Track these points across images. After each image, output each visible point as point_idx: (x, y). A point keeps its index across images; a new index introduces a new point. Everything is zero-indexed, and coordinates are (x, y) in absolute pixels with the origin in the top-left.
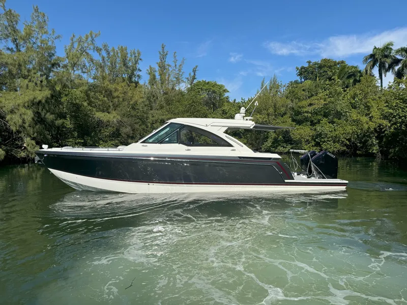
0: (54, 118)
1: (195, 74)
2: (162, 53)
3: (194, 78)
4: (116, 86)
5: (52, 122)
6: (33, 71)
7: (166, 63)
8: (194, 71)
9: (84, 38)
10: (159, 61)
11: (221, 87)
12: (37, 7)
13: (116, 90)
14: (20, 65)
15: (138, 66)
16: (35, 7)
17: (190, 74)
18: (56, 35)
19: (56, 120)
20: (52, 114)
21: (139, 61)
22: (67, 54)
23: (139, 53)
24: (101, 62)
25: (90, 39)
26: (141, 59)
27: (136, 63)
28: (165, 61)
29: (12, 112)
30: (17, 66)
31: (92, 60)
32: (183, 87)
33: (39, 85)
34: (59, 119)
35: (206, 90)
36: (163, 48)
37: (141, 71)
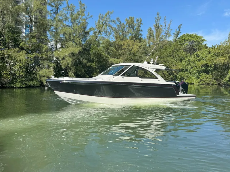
0: (87, 62)
1: (179, 30)
2: (157, 18)
3: (179, 33)
4: (124, 42)
5: (86, 64)
6: (76, 37)
7: (159, 25)
8: (179, 28)
9: (104, 16)
10: (155, 24)
11: (199, 38)
12: (81, 1)
13: (124, 44)
14: (70, 34)
15: (141, 28)
16: (80, 1)
17: (176, 30)
18: (90, 15)
19: (88, 63)
20: (85, 60)
21: (141, 25)
22: (96, 25)
23: (141, 20)
24: (117, 28)
25: (108, 15)
26: (142, 24)
27: (139, 27)
28: (159, 23)
29: (64, 59)
30: (68, 35)
31: (112, 28)
32: (171, 39)
33: (78, 44)
34: (89, 62)
35: (188, 40)
36: (158, 15)
37: (142, 31)
